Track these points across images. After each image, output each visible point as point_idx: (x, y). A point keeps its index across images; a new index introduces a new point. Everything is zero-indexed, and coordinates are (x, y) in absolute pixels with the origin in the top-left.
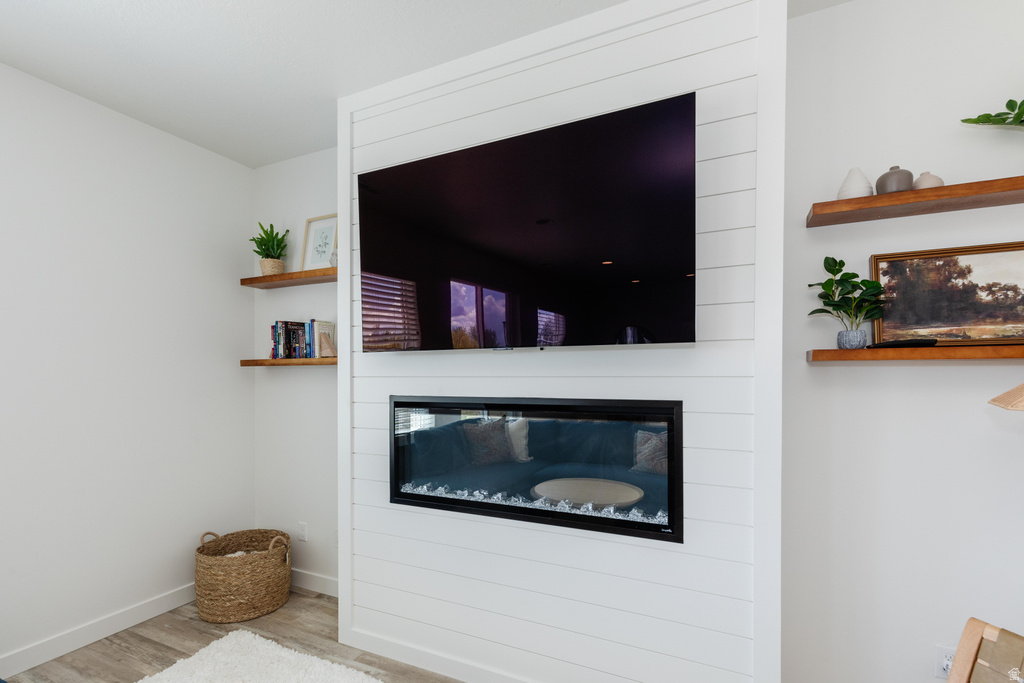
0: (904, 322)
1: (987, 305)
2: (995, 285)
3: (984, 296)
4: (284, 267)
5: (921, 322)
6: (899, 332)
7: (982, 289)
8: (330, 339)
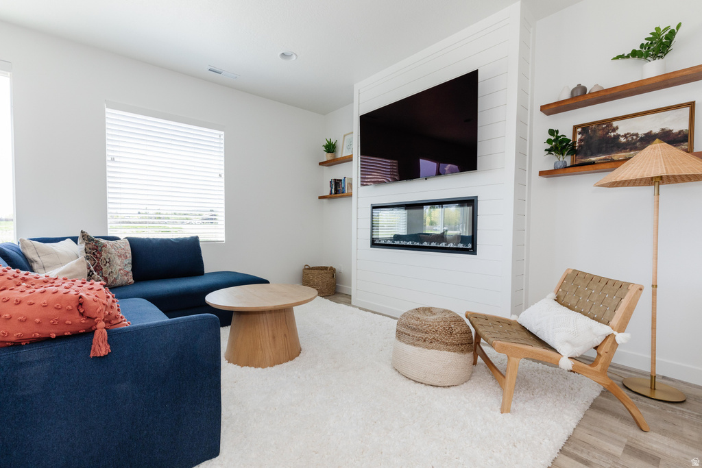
0: (586, 156)
1: (624, 143)
2: (628, 134)
3: (622, 140)
4: (335, 156)
5: (593, 155)
6: (583, 160)
7: (622, 136)
8: (351, 185)
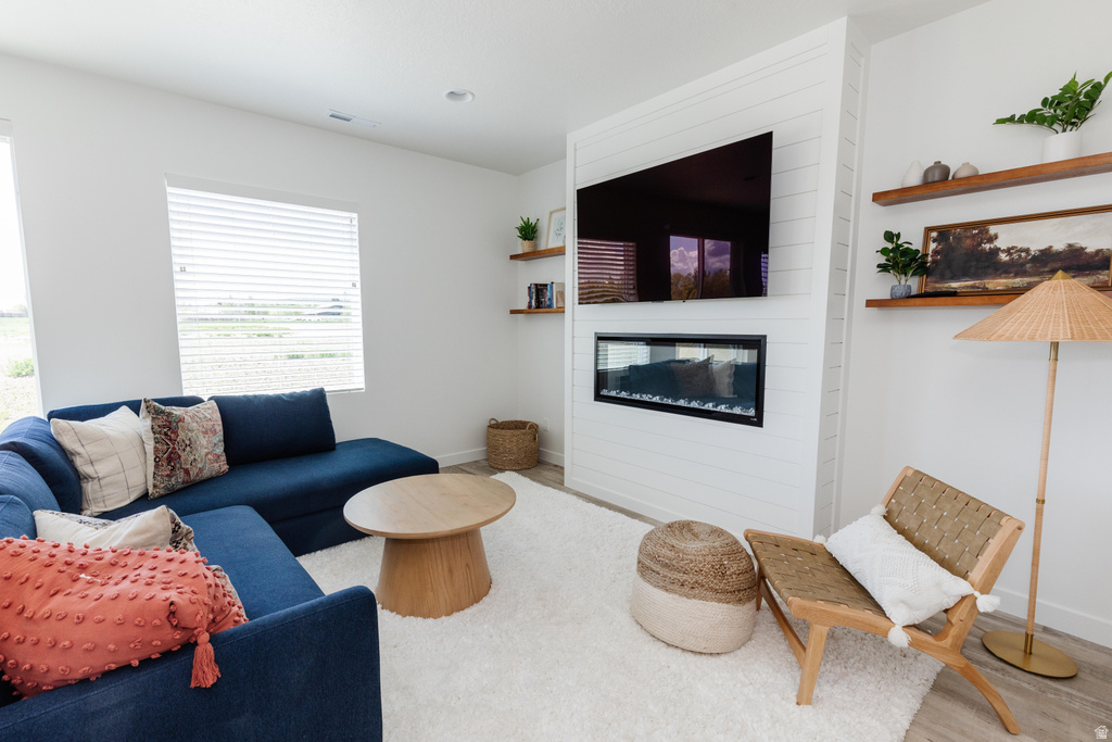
0: (943, 278)
1: (1005, 263)
2: (1013, 248)
3: (1004, 257)
4: (536, 245)
5: (954, 278)
6: (938, 285)
7: (1004, 251)
8: (562, 294)
